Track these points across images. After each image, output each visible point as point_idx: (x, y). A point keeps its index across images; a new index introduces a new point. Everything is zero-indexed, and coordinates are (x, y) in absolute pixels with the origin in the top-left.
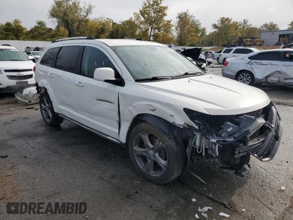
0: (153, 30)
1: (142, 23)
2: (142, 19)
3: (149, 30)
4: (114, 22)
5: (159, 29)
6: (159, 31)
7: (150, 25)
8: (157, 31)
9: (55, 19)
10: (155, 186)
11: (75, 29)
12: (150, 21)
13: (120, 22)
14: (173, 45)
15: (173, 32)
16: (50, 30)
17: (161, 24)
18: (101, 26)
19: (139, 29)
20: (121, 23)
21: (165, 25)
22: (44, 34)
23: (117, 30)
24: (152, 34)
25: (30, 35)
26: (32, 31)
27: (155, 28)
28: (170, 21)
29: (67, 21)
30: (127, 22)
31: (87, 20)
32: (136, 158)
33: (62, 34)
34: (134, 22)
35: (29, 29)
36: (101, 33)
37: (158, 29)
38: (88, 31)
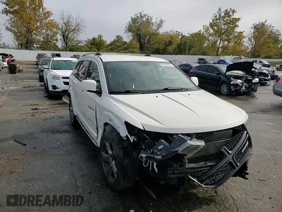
0: (222, 42)
1: (210, 35)
2: (212, 31)
3: (217, 41)
4: (183, 34)
5: (229, 41)
6: (229, 43)
7: (219, 36)
8: (226, 43)
9: (130, 34)
10: (109, 191)
11: (146, 42)
12: (219, 33)
13: (189, 34)
14: (244, 57)
15: (245, 44)
16: (126, 43)
17: (232, 36)
18: (169, 39)
19: (207, 41)
20: (189, 36)
21: (236, 37)
22: (120, 46)
23: (185, 42)
24: (221, 45)
25: (109, 48)
26: (111, 44)
27: (224, 40)
28: (242, 33)
29: (140, 35)
30: (195, 34)
31: (157, 34)
32: (103, 162)
33: (134, 46)
34: (203, 34)
35: (108, 42)
36: (168, 45)
37: (227, 41)
38: (157, 44)
